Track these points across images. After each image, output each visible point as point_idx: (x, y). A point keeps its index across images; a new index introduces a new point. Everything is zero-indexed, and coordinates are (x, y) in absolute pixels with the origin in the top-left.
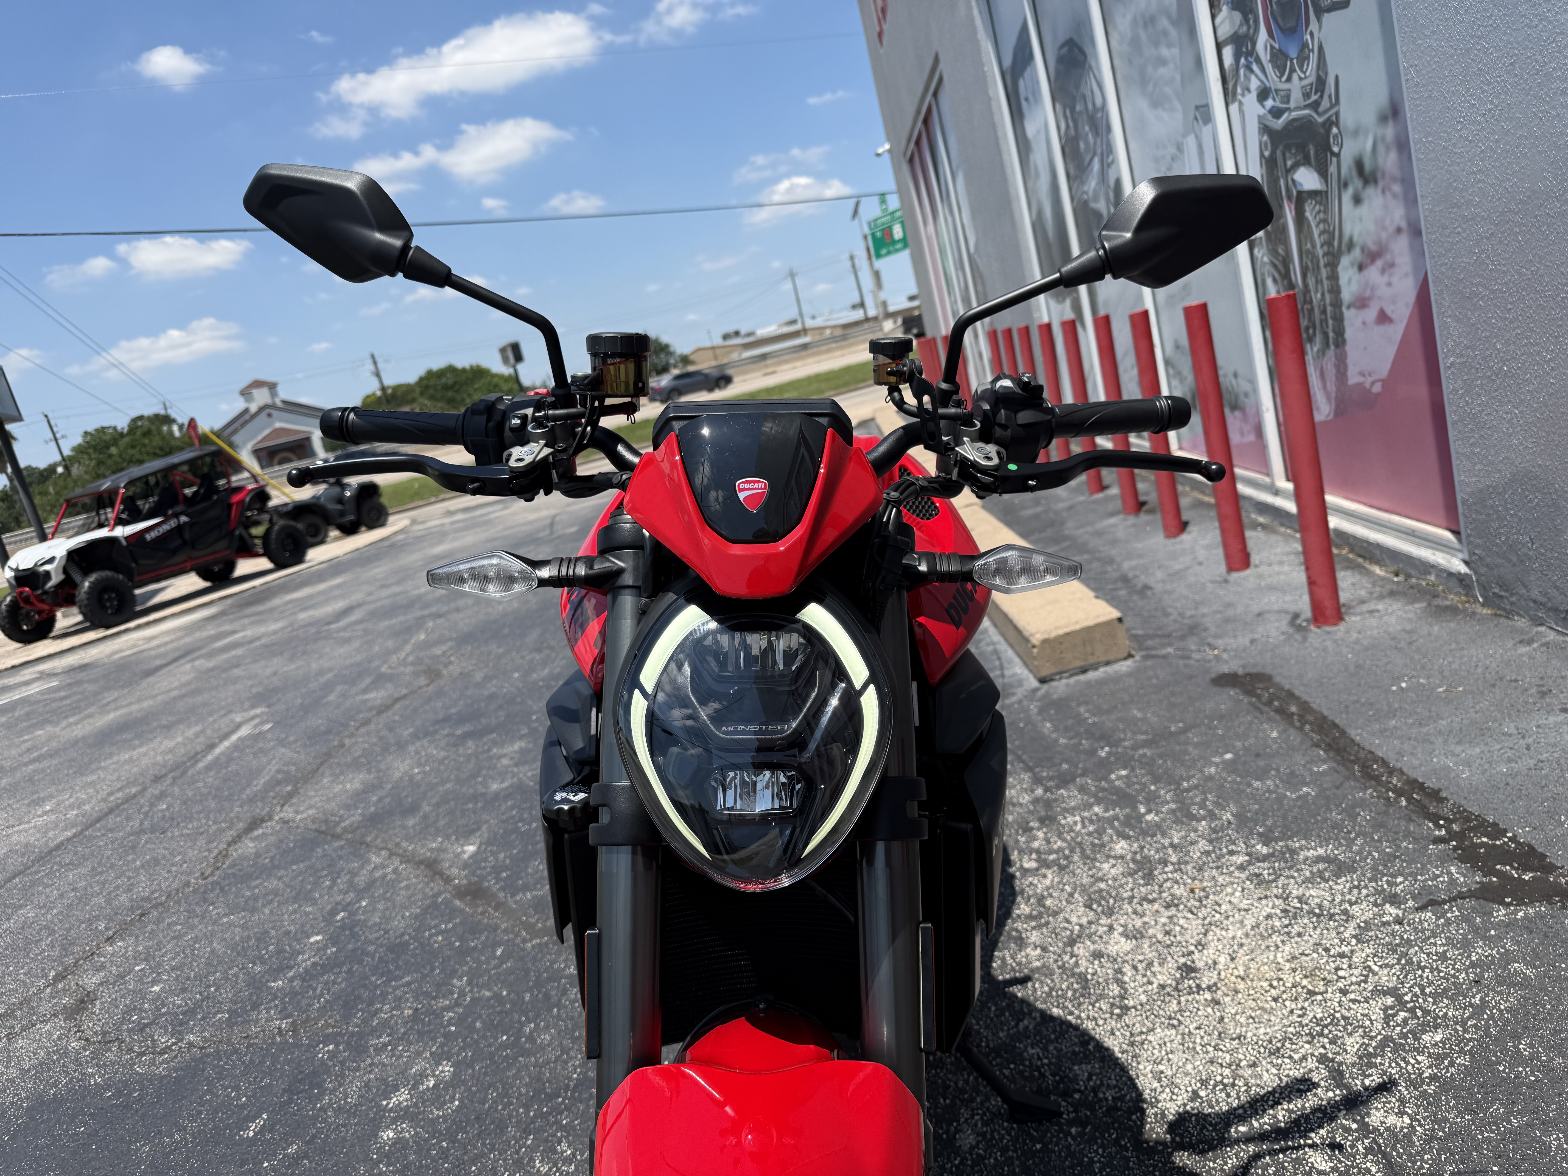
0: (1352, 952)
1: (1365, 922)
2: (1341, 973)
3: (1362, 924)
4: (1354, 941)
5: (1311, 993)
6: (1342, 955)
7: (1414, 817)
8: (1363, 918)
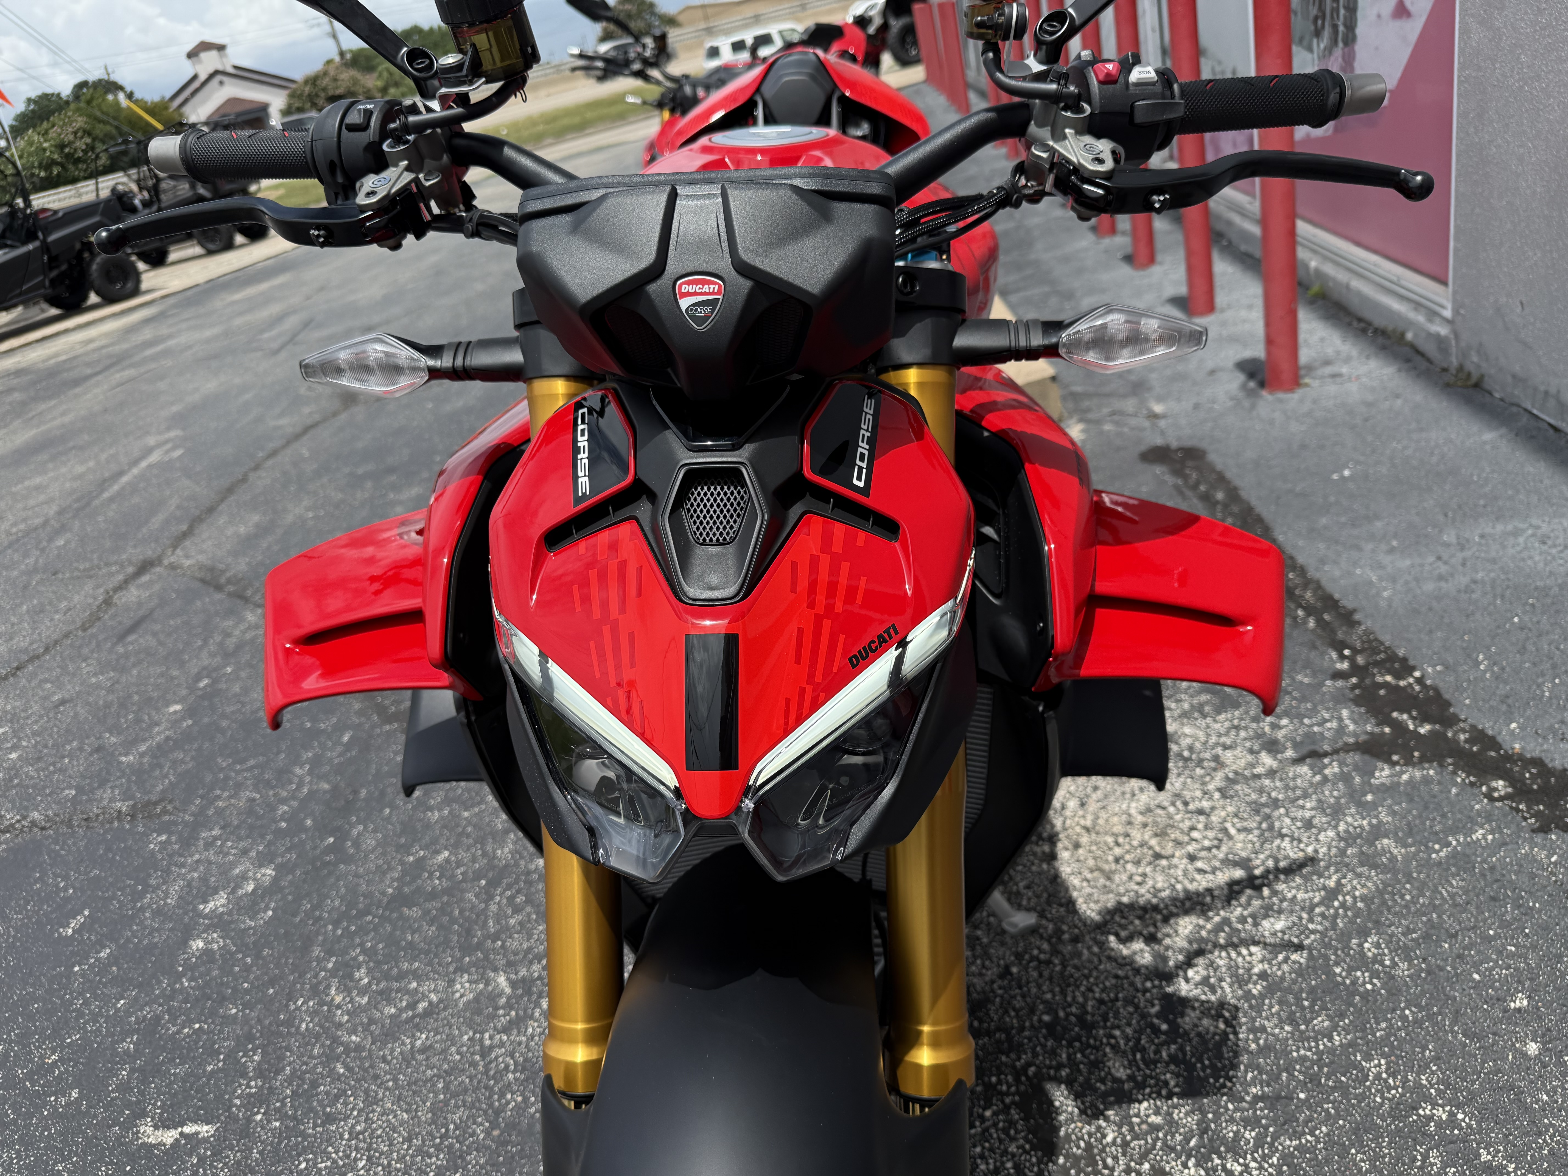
0: (1213, 808)
1: (1236, 773)
2: (1195, 834)
3: (1231, 775)
4: (1217, 795)
5: (1158, 856)
6: (1201, 812)
7: (1318, 643)
8: (1234, 767)
